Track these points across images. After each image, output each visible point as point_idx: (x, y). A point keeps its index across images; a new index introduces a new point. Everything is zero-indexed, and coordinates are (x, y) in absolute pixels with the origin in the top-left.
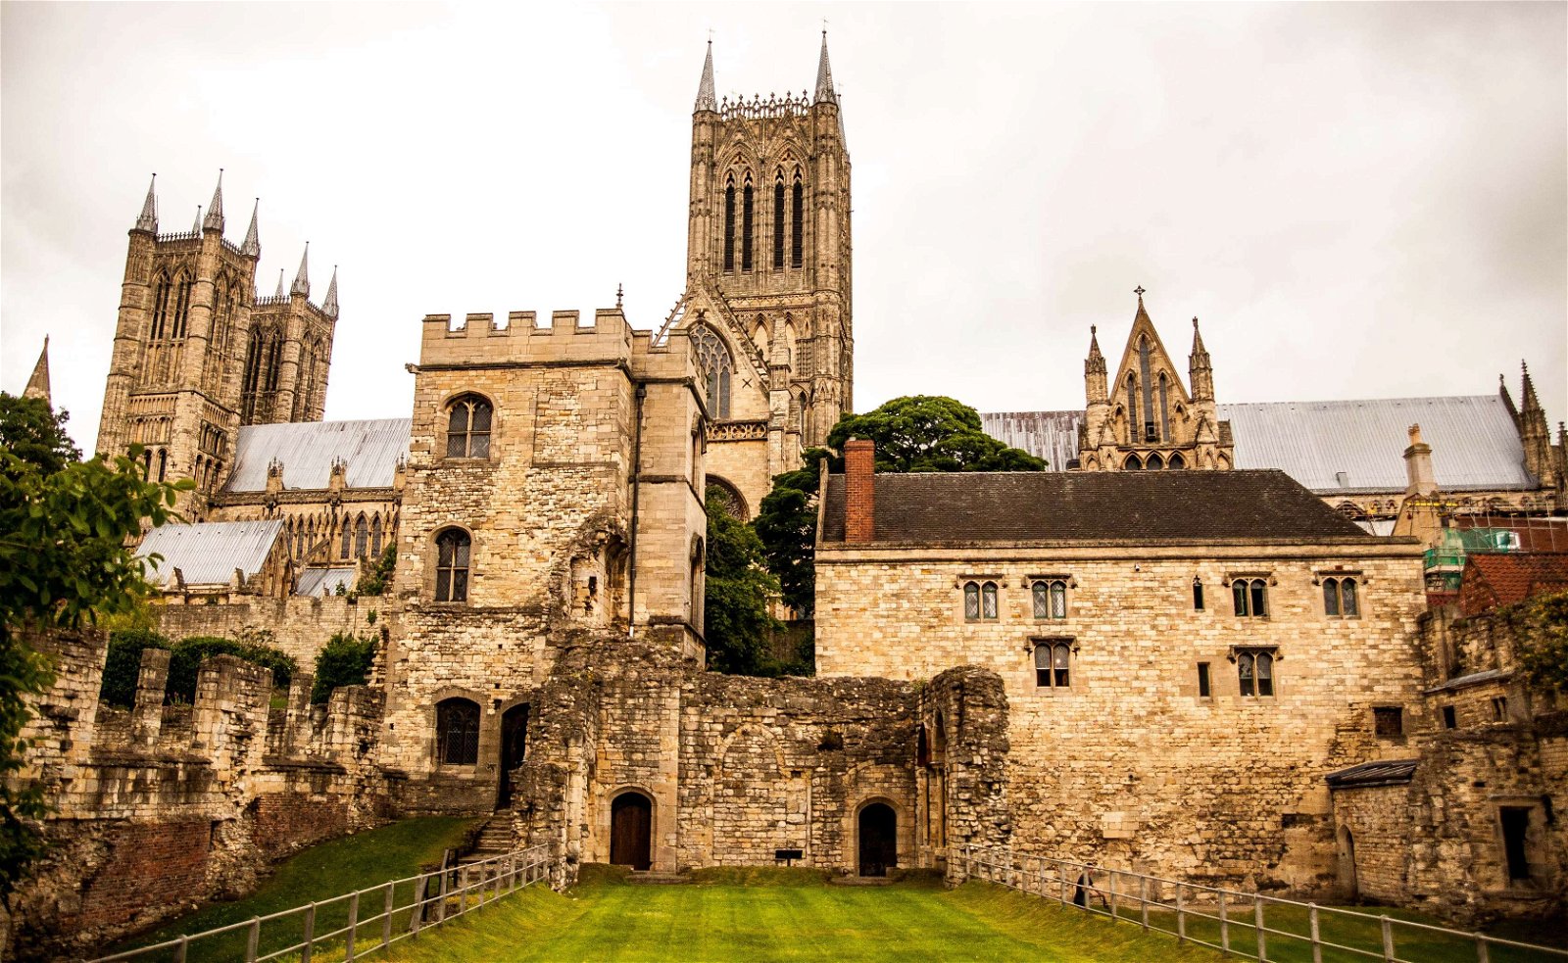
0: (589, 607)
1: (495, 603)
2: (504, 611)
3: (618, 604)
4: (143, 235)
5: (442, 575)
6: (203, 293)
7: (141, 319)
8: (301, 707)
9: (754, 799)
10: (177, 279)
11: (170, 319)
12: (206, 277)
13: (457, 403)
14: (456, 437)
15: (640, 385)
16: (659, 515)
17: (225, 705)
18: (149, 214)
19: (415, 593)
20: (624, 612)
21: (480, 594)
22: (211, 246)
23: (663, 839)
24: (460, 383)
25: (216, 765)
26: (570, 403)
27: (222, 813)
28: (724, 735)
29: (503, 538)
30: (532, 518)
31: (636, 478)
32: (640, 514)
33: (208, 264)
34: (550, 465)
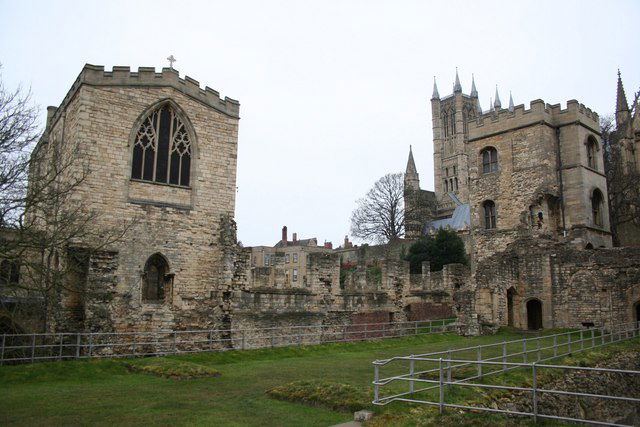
0: (540, 225)
1: (506, 227)
2: (510, 230)
3: (558, 222)
4: (435, 100)
5: (487, 219)
6: (459, 116)
7: (441, 131)
8: (426, 273)
9: (586, 301)
10: (449, 113)
11: (450, 129)
12: (459, 110)
13: (484, 152)
14: (485, 165)
15: (557, 129)
16: (571, 182)
17: (391, 275)
18: (436, 93)
19: (477, 227)
20: (561, 224)
21: (501, 225)
22: (458, 97)
23: (547, 318)
24: (483, 144)
25: (389, 294)
26: (525, 143)
27: (393, 309)
28: (571, 275)
29: (506, 201)
30: (516, 192)
31: (560, 168)
32: (564, 183)
33: (459, 105)
34: (520, 170)
